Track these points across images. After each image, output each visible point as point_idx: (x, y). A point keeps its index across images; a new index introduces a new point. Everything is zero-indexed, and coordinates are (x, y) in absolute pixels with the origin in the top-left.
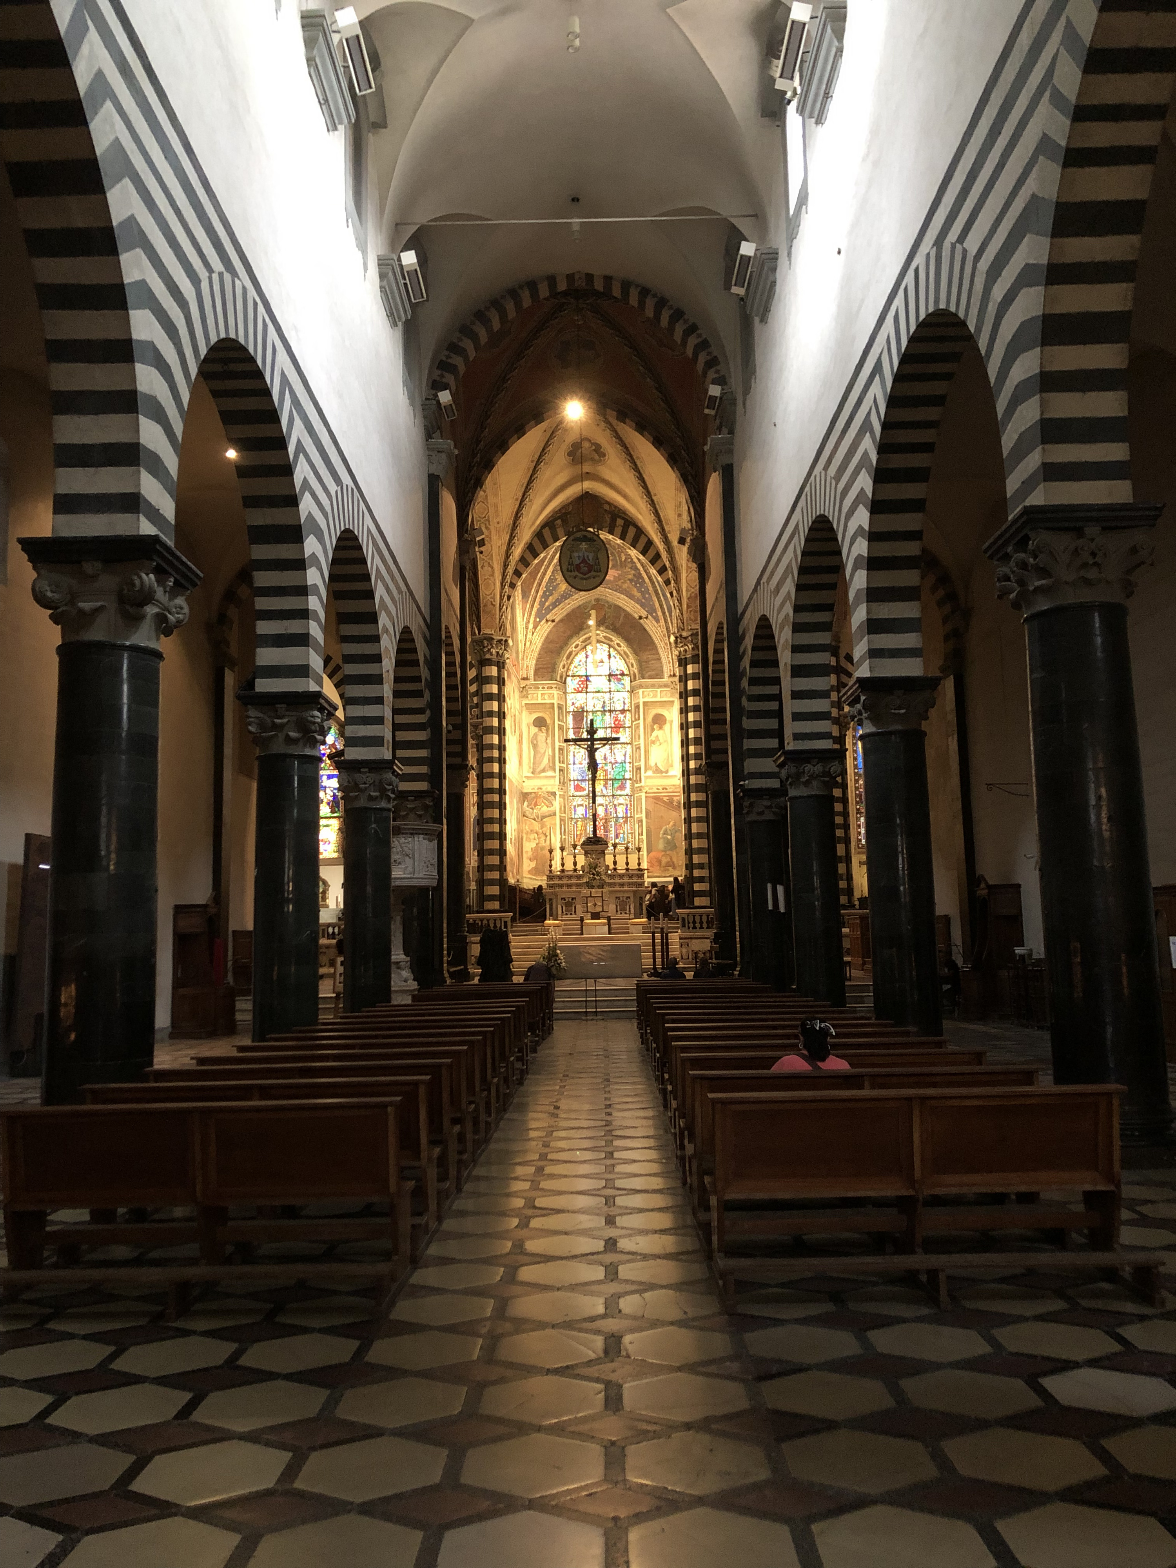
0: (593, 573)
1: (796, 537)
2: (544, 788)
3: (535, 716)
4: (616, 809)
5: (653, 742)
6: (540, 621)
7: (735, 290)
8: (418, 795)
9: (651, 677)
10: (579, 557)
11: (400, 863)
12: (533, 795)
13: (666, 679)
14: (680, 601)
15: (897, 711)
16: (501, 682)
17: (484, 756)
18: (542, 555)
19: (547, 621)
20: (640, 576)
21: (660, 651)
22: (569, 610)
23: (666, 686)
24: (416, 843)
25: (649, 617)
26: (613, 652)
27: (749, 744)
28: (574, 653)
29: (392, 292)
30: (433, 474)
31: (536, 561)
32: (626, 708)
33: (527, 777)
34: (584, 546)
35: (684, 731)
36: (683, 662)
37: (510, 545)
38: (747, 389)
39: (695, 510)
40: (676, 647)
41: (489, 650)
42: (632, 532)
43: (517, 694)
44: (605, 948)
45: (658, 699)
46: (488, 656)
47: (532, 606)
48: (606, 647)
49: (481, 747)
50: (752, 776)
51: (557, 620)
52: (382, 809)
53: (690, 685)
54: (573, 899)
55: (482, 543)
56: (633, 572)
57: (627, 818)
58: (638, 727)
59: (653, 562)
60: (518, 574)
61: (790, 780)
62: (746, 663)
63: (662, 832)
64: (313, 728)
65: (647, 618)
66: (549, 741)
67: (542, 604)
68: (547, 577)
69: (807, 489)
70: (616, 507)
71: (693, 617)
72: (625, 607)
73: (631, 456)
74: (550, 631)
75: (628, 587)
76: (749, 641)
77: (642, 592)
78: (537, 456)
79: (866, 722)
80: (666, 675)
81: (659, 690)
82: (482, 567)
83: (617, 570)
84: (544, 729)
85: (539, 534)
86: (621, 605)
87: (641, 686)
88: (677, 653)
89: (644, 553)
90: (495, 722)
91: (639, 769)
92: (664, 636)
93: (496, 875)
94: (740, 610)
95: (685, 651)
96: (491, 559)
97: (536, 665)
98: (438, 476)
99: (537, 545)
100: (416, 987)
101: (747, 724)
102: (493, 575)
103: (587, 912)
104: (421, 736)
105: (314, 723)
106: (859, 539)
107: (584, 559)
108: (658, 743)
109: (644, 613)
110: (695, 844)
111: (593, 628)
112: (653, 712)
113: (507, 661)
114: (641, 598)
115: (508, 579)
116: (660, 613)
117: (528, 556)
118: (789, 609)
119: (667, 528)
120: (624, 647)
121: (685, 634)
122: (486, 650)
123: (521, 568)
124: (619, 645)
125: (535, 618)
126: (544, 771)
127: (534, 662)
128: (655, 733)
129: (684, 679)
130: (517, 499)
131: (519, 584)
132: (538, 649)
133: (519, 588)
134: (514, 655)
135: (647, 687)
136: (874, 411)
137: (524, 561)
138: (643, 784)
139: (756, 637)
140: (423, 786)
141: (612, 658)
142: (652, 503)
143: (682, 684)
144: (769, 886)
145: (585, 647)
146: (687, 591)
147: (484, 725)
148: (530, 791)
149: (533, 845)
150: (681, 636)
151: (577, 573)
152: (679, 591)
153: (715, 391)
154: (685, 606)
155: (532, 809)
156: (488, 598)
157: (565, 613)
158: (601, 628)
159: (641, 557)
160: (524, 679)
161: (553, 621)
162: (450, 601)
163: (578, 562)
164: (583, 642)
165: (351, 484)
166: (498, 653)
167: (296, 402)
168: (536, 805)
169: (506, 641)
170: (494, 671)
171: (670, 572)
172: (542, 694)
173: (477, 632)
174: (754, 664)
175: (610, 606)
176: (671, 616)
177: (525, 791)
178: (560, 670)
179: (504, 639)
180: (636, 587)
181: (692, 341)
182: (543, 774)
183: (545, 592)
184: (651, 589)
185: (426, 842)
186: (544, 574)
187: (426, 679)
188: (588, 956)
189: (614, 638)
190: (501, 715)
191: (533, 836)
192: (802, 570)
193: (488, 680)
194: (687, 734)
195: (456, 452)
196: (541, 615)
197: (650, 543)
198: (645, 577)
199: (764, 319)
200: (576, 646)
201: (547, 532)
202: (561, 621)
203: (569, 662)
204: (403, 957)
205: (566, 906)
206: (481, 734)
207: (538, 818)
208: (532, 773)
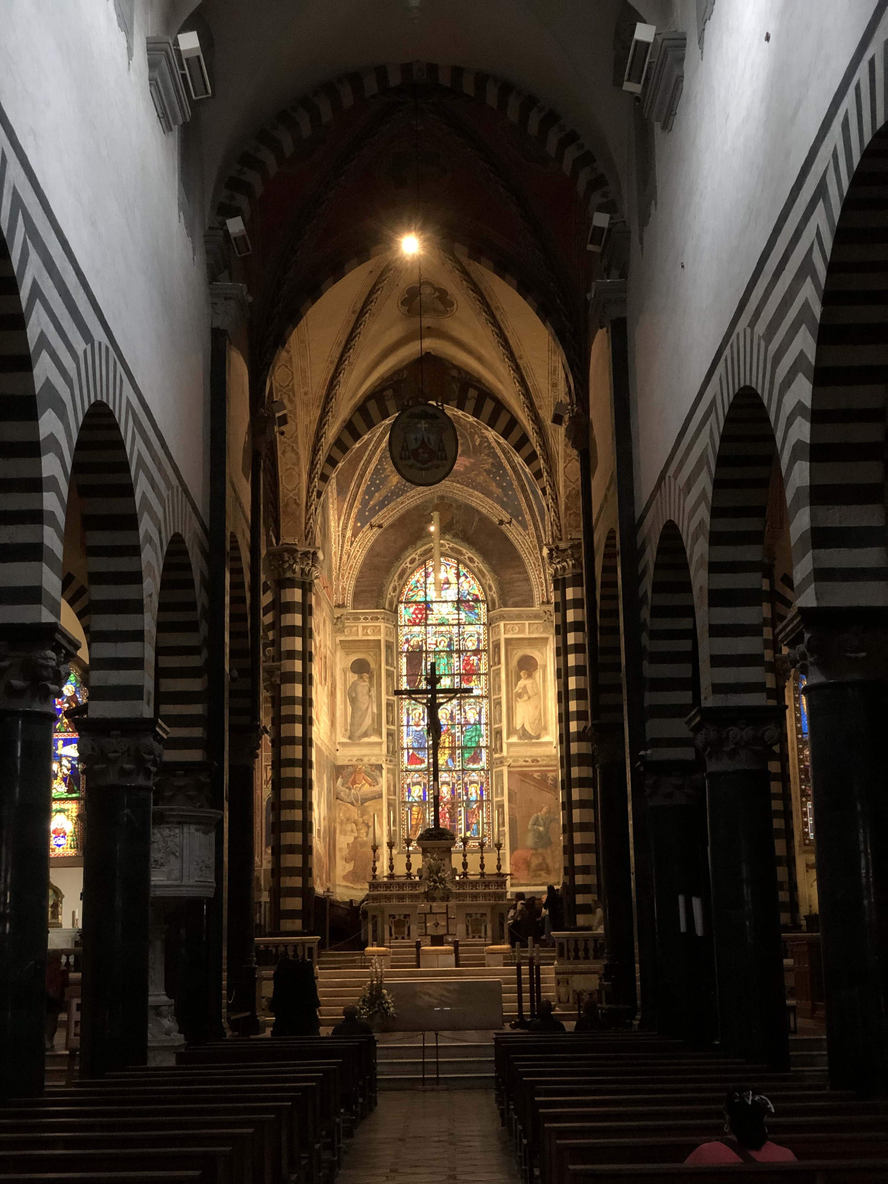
0: (435, 462)
1: (713, 416)
2: (366, 760)
3: (354, 657)
4: (467, 789)
5: (519, 695)
6: (362, 527)
7: (629, 86)
8: (188, 767)
9: (515, 605)
10: (416, 439)
11: (162, 865)
12: (350, 769)
13: (537, 608)
14: (555, 500)
15: (853, 655)
16: (307, 610)
17: (283, 713)
18: (366, 437)
19: (372, 526)
20: (501, 466)
21: (529, 569)
22: (402, 512)
23: (537, 617)
24: (186, 835)
25: (514, 521)
26: (463, 570)
27: (651, 698)
28: (409, 571)
29: (166, 87)
30: (218, 328)
31: (357, 445)
32: (481, 647)
33: (343, 744)
34: (423, 425)
35: (562, 680)
36: (560, 584)
37: (322, 423)
38: (645, 218)
39: (575, 378)
40: (551, 563)
41: (291, 566)
42: (489, 407)
43: (329, 627)
44: (451, 988)
45: (526, 635)
46: (289, 575)
47: (351, 507)
48: (453, 562)
49: (277, 701)
50: (657, 743)
51: (385, 525)
52: (139, 788)
53: (571, 616)
54: (406, 916)
55: (284, 420)
56: (491, 460)
57: (482, 801)
58: (498, 673)
59: (518, 447)
60: (332, 462)
61: (709, 749)
62: (647, 585)
63: (531, 822)
64: (45, 673)
65: (510, 523)
66: (373, 693)
67: (365, 503)
68: (372, 466)
69: (727, 351)
70: (467, 373)
71: (573, 523)
72: (480, 508)
73: (488, 306)
74: (376, 541)
75: (485, 481)
76: (650, 556)
77: (502, 487)
78: (359, 305)
79: (812, 669)
80: (537, 601)
81: (527, 623)
82: (284, 453)
83: (470, 457)
84: (366, 676)
85: (361, 409)
86: (474, 505)
87: (502, 617)
88: (552, 571)
89: (505, 434)
90: (298, 666)
91: (499, 732)
92: (534, 547)
93: (297, 882)
94: (637, 515)
95: (564, 568)
96: (296, 441)
97: (356, 586)
98: (225, 331)
99: (359, 424)
100: (183, 1042)
101: (650, 670)
102: (297, 463)
103: (426, 935)
104: (195, 685)
105: (47, 667)
106: (799, 420)
107: (423, 441)
108: (526, 697)
109: (506, 517)
110: (578, 838)
111: (436, 537)
112: (519, 653)
113: (316, 581)
114: (501, 495)
115: (319, 469)
116: (528, 517)
117: (347, 438)
118: (704, 513)
119: (537, 403)
120: (479, 563)
121: (562, 545)
122: (286, 565)
123: (337, 453)
124: (471, 560)
125: (355, 522)
126: (365, 734)
127: (353, 583)
128: (522, 683)
129: (561, 607)
130: (332, 362)
131: (334, 475)
132: (359, 565)
133: (333, 482)
134: (325, 573)
135: (511, 618)
136: (816, 248)
137: (340, 445)
138: (505, 753)
139: (660, 551)
140: (195, 755)
141: (462, 579)
142: (517, 369)
143: (560, 614)
144: (681, 899)
145: (424, 563)
146: (566, 486)
147: (283, 670)
148: (346, 763)
149: (351, 840)
150: (557, 547)
151: (412, 461)
152: (554, 486)
153: (601, 220)
154: (562, 508)
155: (350, 789)
156: (291, 495)
157: (397, 515)
158: (447, 537)
159: (502, 440)
160: (339, 606)
161: (380, 526)
162: (237, 499)
163: (414, 446)
164: (421, 555)
165: (105, 341)
166: (303, 570)
167: (32, 231)
168: (354, 782)
169: (315, 554)
170: (297, 595)
171: (542, 461)
173: (274, 541)
174: (658, 587)
175: (459, 507)
176: (543, 520)
177: (340, 763)
178: (390, 593)
179: (312, 550)
180: (494, 478)
181: (571, 154)
182: (366, 740)
183: (368, 487)
184: (515, 483)
185: (198, 834)
186: (369, 461)
187: (203, 605)
188: (427, 998)
189: (464, 551)
190: (307, 657)
191: (350, 826)
192: (722, 460)
193: (289, 608)
194: (566, 684)
195: (250, 299)
196: (363, 518)
197: (514, 422)
198: (508, 467)
199: (667, 126)
200: (412, 561)
201: (372, 406)
202: (392, 526)
203: (402, 583)
204: (165, 998)
205: (396, 927)
206: (278, 682)
207: (357, 801)
208: (350, 738)
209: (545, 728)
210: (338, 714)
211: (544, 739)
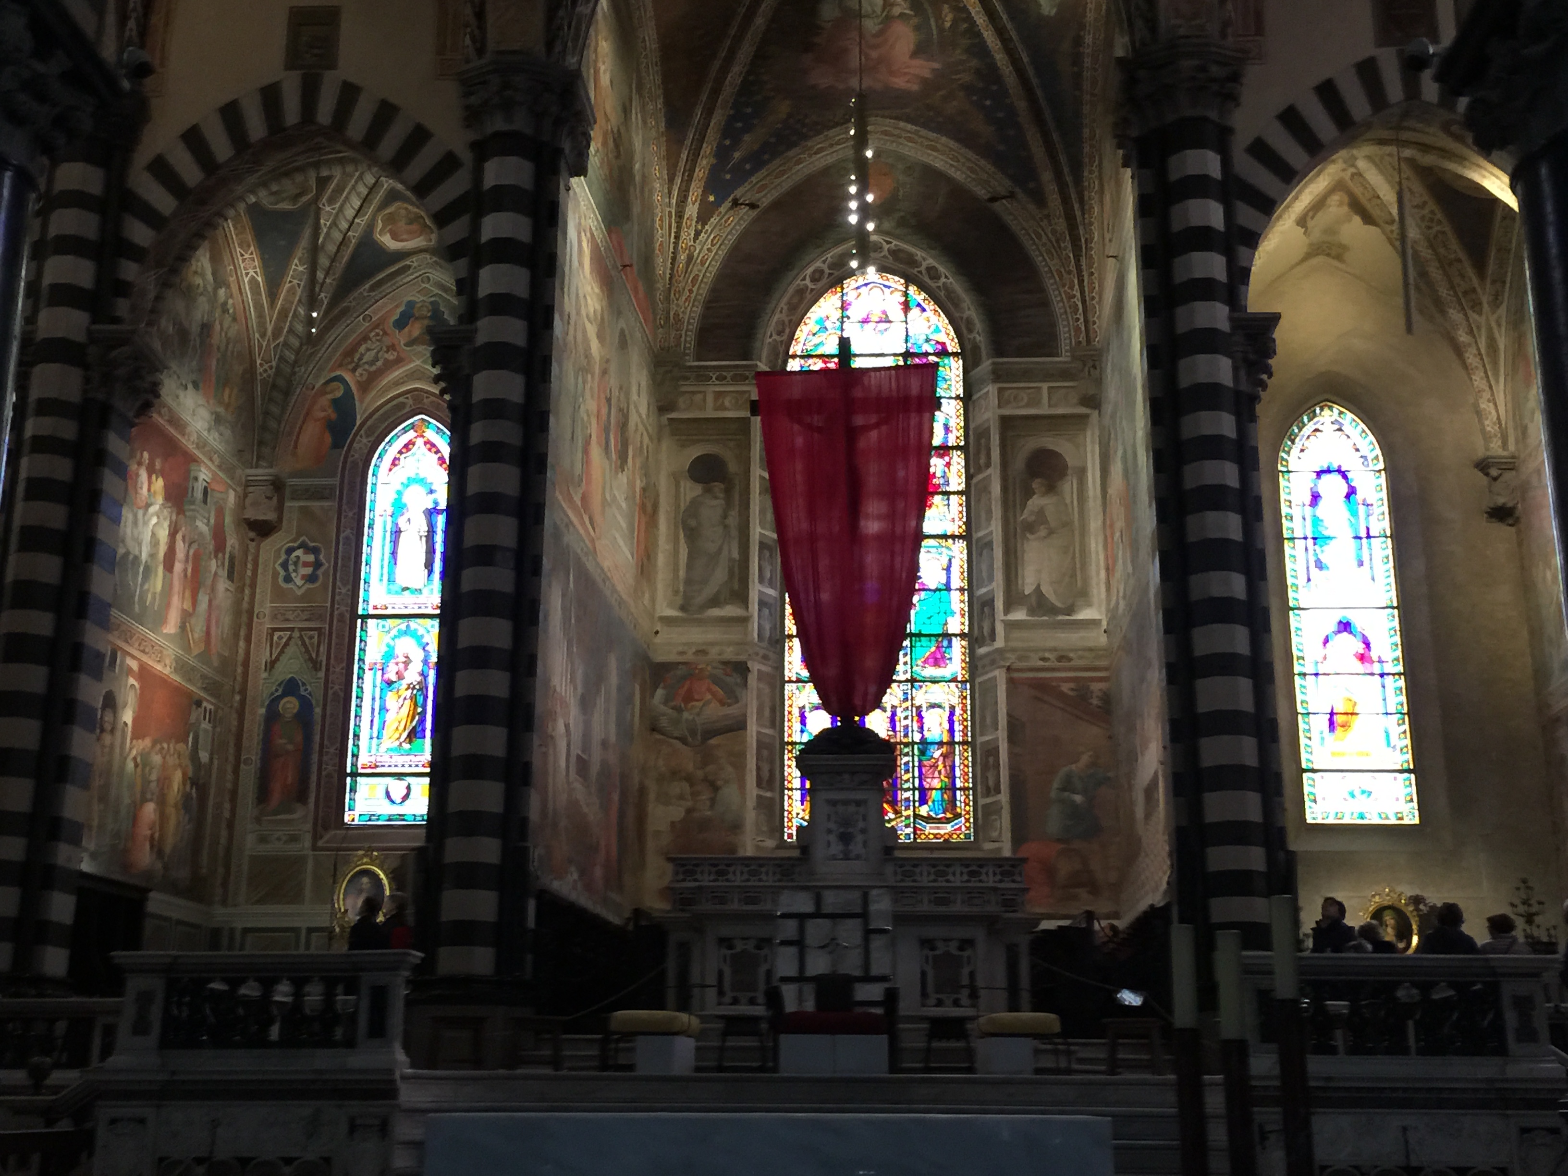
2: (714, 651)
3: (696, 452)
4: (920, 718)
5: (1030, 528)
6: (718, 204)
9: (1022, 353)
12: (681, 671)
13: (1065, 357)
19: (736, 204)
21: (1048, 283)
22: (797, 179)
23: (1065, 374)
25: (1018, 192)
26: (917, 297)
28: (809, 296)
33: (668, 621)
45: (1044, 410)
48: (897, 282)
54: (761, 943)
58: (985, 488)
63: (1056, 785)
66: (733, 520)
68: (737, 71)
72: (951, 172)
74: (746, 235)
80: (1065, 345)
81: (1045, 386)
84: (718, 487)
86: (939, 163)
87: (993, 377)
90: (515, 333)
91: (989, 603)
92: (1061, 241)
97: (704, 317)
103: (802, 978)
108: (1043, 532)
109: (1003, 186)
110: (1211, 752)
112: (1030, 444)
114: (994, 139)
120: (947, 277)
124: (933, 272)
125: (705, 193)
126: (715, 602)
127: (698, 310)
128: (1036, 502)
132: (710, 276)
138: (999, 643)
145: (840, 280)
148: (673, 658)
155: (679, 710)
157: (788, 185)
164: (833, 267)
168: (689, 698)
170: (522, 173)
172: (719, 395)
175: (909, 170)
177: (660, 658)
178: (770, 338)
180: (980, 104)
182: (716, 612)
191: (677, 788)
193: (499, 199)
196: (719, 184)
200: (816, 276)
202: (773, 208)
203: (794, 318)
205: (736, 970)
207: (693, 733)
208: (683, 608)
210: (661, 559)
211: (1085, 614)
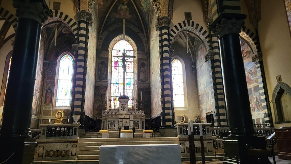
2: (103, 85)
3: (101, 61)
5: (141, 72)
6: (104, 30)
9: (140, 51)
14: (160, 7)
19: (107, 31)
20: (138, 18)
21: (144, 43)
28: (115, 42)
32: (132, 61)
36: (160, 29)
45: (143, 58)
46: (82, 19)
48: (126, 41)
53: (164, 37)
54: (114, 121)
65: (140, 32)
66: (106, 69)
67: (105, 25)
72: (133, 29)
74: (108, 34)
75: (134, 22)
80: (146, 50)
81: (143, 55)
84: (104, 65)
90: (84, 45)
92: (145, 38)
112: (141, 62)
114: (138, 25)
116: (144, 31)
120: (132, 42)
126: (103, 79)
127: (102, 43)
128: (142, 69)
129: (161, 35)
132: (103, 39)
135: (139, 54)
145: (119, 41)
147: (79, 46)
148: (98, 86)
155: (98, 92)
168: (100, 91)
170: (85, 26)
173: (78, 10)
178: (110, 47)
179: (90, 13)
180: (137, 21)
189: (129, 38)
190: (87, 43)
202: (112, 31)
203: (113, 45)
205: (110, 125)
206: (77, 50)
207: (100, 95)
208: (99, 80)
209: (147, 80)
211: (147, 82)
